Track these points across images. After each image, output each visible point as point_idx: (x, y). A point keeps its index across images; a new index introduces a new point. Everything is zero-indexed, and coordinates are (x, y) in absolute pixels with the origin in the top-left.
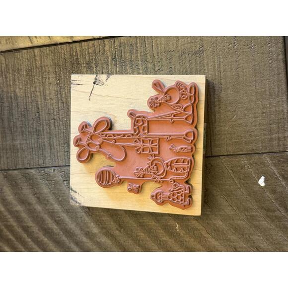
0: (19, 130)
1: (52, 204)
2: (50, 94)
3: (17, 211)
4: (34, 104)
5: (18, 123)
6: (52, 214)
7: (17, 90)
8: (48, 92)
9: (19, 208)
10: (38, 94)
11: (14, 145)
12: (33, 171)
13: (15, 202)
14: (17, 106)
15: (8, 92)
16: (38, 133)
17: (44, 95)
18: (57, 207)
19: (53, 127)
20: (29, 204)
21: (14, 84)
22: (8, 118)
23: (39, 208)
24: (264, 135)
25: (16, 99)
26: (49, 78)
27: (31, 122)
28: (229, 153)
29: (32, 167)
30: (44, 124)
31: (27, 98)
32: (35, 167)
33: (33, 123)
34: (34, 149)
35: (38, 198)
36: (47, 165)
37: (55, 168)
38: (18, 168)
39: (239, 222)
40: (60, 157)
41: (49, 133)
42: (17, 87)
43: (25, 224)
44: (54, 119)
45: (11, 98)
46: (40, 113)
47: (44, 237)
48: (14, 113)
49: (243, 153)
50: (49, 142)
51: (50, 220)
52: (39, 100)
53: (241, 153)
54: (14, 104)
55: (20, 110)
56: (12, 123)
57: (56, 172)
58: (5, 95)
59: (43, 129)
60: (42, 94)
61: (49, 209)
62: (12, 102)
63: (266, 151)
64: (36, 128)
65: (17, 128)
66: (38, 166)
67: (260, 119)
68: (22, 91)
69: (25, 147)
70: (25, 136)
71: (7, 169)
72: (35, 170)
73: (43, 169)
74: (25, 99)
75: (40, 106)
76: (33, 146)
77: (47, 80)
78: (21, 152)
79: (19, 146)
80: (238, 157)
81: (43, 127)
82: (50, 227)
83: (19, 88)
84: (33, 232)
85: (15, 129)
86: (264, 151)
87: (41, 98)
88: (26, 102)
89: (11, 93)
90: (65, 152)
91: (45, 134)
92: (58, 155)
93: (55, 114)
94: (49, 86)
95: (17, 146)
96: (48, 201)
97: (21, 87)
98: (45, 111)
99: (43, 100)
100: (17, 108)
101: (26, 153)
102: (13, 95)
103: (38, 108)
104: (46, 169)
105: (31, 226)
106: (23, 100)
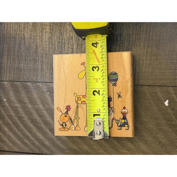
0: (24, 58)
1: (38, 105)
2: (45, 38)
3: (16, 107)
4: (35, 43)
5: (24, 54)
6: (38, 110)
7: (26, 34)
8: (44, 37)
9: (18, 105)
10: (38, 37)
11: (19, 67)
12: (29, 83)
13: (15, 101)
14: (25, 43)
15: (19, 35)
16: (35, 61)
17: (42, 38)
18: (41, 106)
19: (44, 58)
20: (24, 103)
21: (24, 30)
22: (18, 50)
23: (30, 106)
24: (171, 75)
25: (24, 39)
26: (46, 29)
27: (32, 54)
28: (149, 85)
29: (29, 81)
30: (40, 56)
31: (31, 39)
32: (31, 81)
33: (33, 55)
34: (31, 71)
35: (30, 100)
36: (38, 81)
37: (43, 83)
38: (20, 80)
39: (150, 126)
40: (47, 77)
41: (42, 62)
42: (26, 32)
43: (20, 115)
44: (46, 54)
45: (21, 39)
46: (38, 49)
47: (31, 124)
48: (22, 47)
49: (158, 85)
50: (41, 67)
51: (36, 114)
52: (38, 41)
53: (156, 85)
54: (22, 42)
55: (25, 46)
56: (20, 53)
57: (43, 85)
58: (18, 36)
59: (38, 59)
60: (40, 38)
61: (36, 107)
62: (21, 40)
63: (171, 85)
64: (34, 58)
65: (22, 57)
66: (32, 81)
67: (170, 66)
68: (28, 35)
69: (26, 68)
70: (27, 62)
71: (13, 80)
72: (31, 83)
73: (35, 83)
74: (29, 40)
75: (38, 45)
76: (31, 68)
77: (45, 30)
78: (23, 71)
79: (22, 68)
80: (154, 87)
81: (39, 58)
82: (35, 118)
83: (27, 33)
84: (25, 120)
85: (21, 57)
86: (170, 85)
87: (39, 40)
88: (30, 42)
89: (21, 35)
90: (50, 74)
91: (40, 62)
92: (46, 75)
93: (47, 50)
94: (45, 33)
95: (21, 67)
96: (36, 103)
97: (28, 32)
98: (41, 48)
99: (41, 42)
100: (24, 45)
101: (26, 72)
102: (22, 36)
103: (37, 46)
104: (37, 83)
105: (24, 117)
106: (28, 40)
